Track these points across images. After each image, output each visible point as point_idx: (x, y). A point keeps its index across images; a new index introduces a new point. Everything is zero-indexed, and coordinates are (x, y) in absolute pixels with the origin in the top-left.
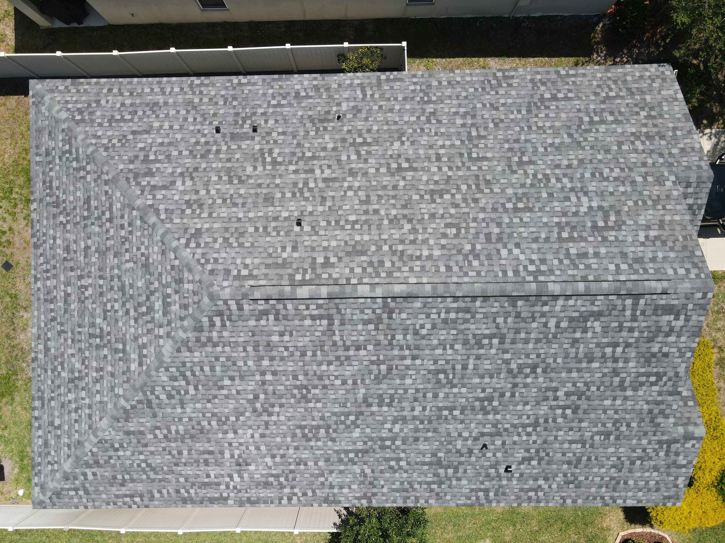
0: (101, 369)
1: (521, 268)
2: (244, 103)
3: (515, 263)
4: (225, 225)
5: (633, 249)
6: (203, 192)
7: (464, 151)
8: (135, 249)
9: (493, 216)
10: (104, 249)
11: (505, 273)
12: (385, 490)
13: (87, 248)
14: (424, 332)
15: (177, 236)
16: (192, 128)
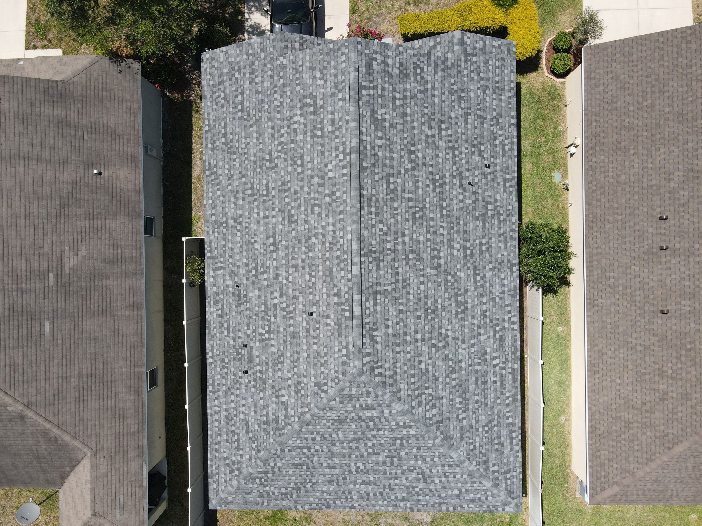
0: (416, 457)
1: (341, 164)
2: (226, 354)
3: (338, 168)
4: (312, 366)
5: (329, 89)
6: (289, 382)
7: (262, 199)
8: (329, 430)
9: (306, 181)
10: (330, 453)
11: (344, 175)
12: (505, 254)
13: (329, 467)
14: (385, 229)
15: (319, 399)
16: (244, 391)
